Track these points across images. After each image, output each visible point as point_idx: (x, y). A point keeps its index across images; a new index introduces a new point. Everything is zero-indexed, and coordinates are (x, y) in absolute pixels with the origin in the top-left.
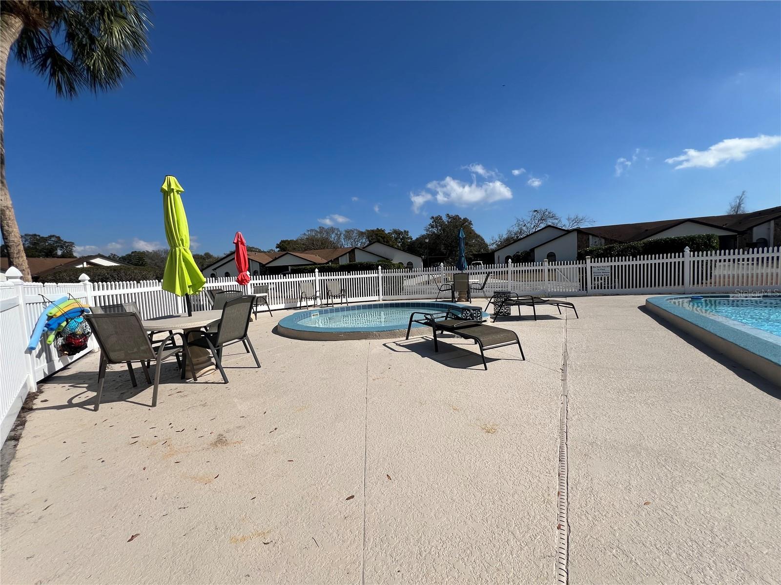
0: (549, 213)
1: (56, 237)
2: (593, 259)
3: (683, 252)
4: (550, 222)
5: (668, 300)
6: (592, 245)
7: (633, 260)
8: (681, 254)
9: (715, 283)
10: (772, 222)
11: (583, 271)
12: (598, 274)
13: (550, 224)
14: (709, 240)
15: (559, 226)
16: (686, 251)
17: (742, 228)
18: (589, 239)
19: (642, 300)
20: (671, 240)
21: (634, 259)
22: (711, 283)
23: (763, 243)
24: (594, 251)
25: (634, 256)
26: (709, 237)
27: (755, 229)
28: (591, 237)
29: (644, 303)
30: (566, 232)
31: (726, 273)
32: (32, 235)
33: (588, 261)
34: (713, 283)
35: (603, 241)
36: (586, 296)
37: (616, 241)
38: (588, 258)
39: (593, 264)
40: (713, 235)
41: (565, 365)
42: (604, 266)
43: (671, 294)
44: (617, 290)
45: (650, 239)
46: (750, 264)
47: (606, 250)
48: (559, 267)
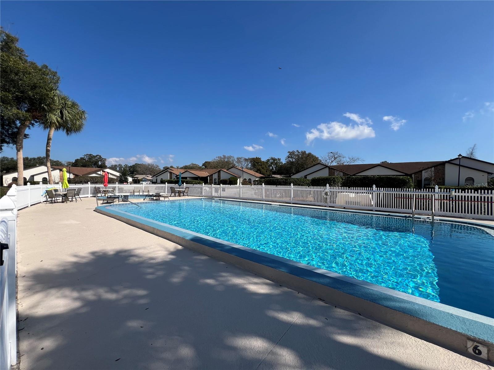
1: (99, 156)
32: (90, 155)
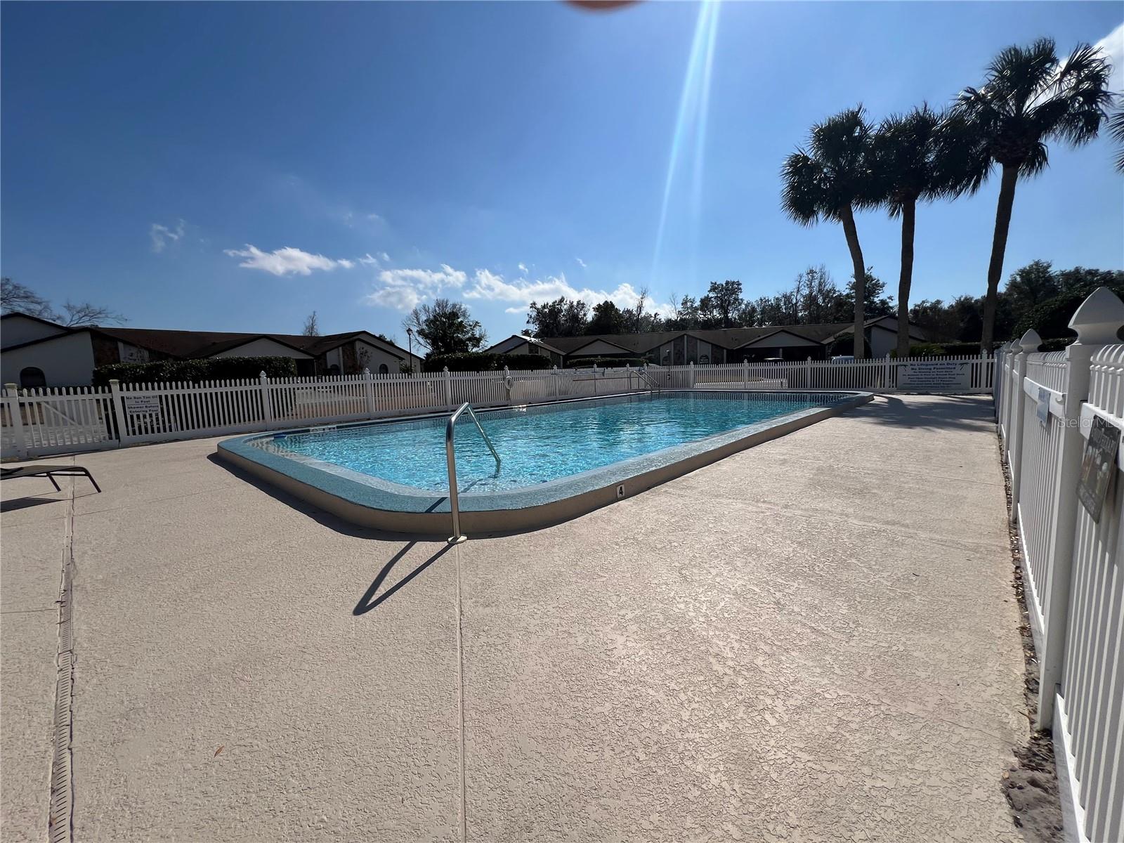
0: (16, 287)
2: (124, 385)
3: (259, 377)
4: (20, 307)
5: (246, 442)
6: (125, 358)
7: (194, 387)
8: (257, 380)
9: (297, 415)
10: (340, 348)
11: (108, 406)
12: (137, 410)
13: (21, 310)
14: (286, 363)
15: (46, 317)
16: (262, 376)
17: (318, 353)
18: (117, 349)
19: (212, 445)
20: (244, 360)
21: (196, 385)
22: (292, 415)
23: (334, 371)
24: (126, 369)
25: (196, 381)
26: (286, 360)
27: (328, 353)
28: (121, 345)
29: (215, 450)
30: (64, 332)
31: (308, 401)
33: (115, 388)
34: (294, 414)
35: (146, 354)
36: (119, 448)
37: (167, 357)
38: (115, 383)
39: (125, 394)
40: (290, 358)
41: (68, 590)
42: (147, 397)
43: (251, 432)
44: (175, 434)
45: (218, 357)
46: (329, 392)
47: (149, 369)
48: (50, 398)
